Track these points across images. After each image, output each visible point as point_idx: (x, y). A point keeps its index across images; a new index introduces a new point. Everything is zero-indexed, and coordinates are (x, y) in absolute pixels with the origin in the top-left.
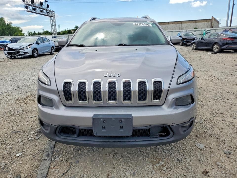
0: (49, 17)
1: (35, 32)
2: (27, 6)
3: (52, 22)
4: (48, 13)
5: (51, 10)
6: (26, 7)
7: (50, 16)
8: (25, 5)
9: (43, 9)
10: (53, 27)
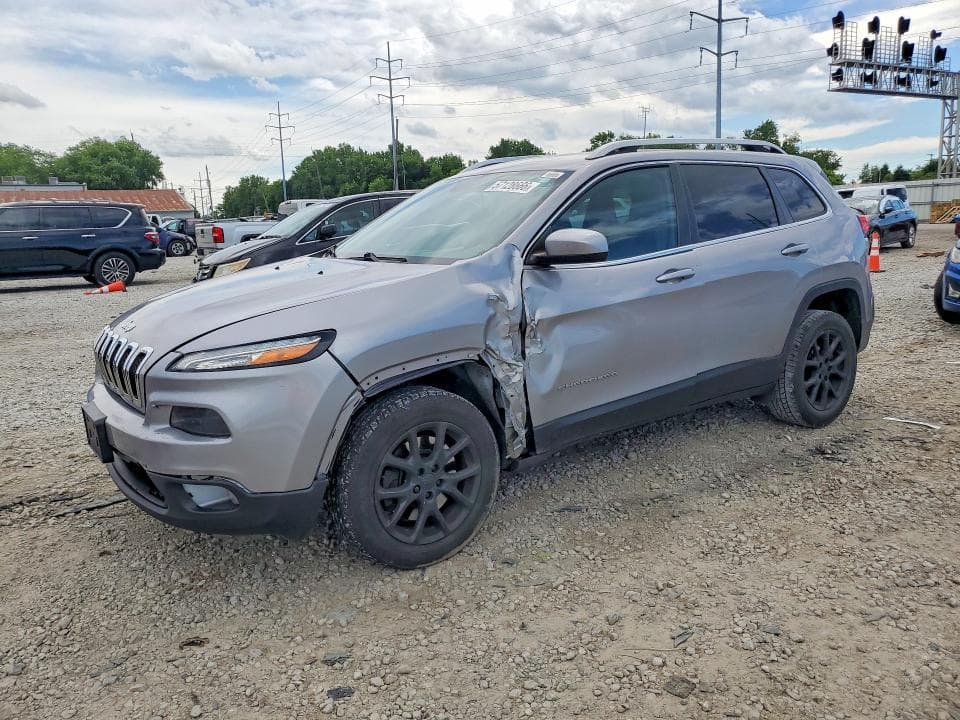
0: (940, 102)
1: (886, 168)
2: (840, 72)
3: (947, 121)
4: (934, 84)
5: (952, 70)
6: (838, 76)
7: (944, 98)
8: (835, 69)
9: (912, 70)
10: (950, 142)
